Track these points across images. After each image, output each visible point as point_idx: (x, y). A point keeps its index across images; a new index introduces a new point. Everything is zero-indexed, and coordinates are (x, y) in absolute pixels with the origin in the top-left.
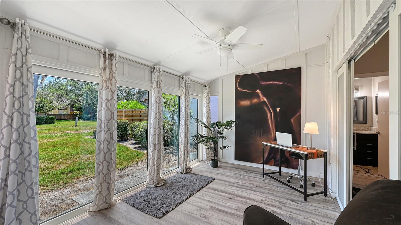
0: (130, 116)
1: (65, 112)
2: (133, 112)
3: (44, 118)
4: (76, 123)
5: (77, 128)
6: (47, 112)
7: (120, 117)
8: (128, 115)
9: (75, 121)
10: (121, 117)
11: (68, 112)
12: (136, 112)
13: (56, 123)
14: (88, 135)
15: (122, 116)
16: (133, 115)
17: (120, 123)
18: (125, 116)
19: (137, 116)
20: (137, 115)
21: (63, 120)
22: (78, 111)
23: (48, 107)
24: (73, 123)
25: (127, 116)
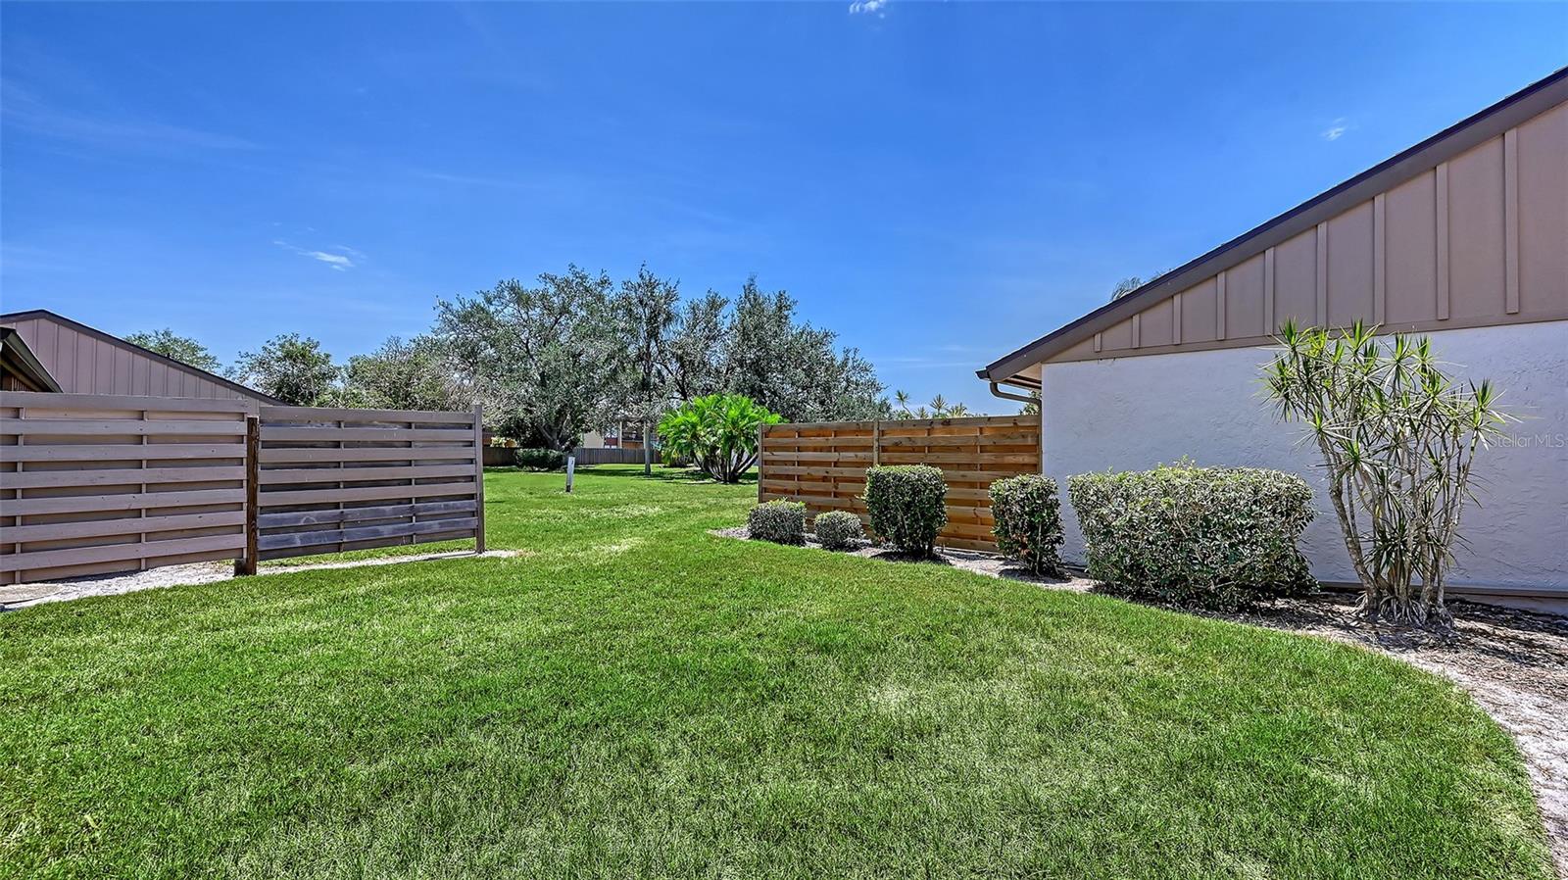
10: (859, 453)
15: (869, 448)
18: (884, 449)
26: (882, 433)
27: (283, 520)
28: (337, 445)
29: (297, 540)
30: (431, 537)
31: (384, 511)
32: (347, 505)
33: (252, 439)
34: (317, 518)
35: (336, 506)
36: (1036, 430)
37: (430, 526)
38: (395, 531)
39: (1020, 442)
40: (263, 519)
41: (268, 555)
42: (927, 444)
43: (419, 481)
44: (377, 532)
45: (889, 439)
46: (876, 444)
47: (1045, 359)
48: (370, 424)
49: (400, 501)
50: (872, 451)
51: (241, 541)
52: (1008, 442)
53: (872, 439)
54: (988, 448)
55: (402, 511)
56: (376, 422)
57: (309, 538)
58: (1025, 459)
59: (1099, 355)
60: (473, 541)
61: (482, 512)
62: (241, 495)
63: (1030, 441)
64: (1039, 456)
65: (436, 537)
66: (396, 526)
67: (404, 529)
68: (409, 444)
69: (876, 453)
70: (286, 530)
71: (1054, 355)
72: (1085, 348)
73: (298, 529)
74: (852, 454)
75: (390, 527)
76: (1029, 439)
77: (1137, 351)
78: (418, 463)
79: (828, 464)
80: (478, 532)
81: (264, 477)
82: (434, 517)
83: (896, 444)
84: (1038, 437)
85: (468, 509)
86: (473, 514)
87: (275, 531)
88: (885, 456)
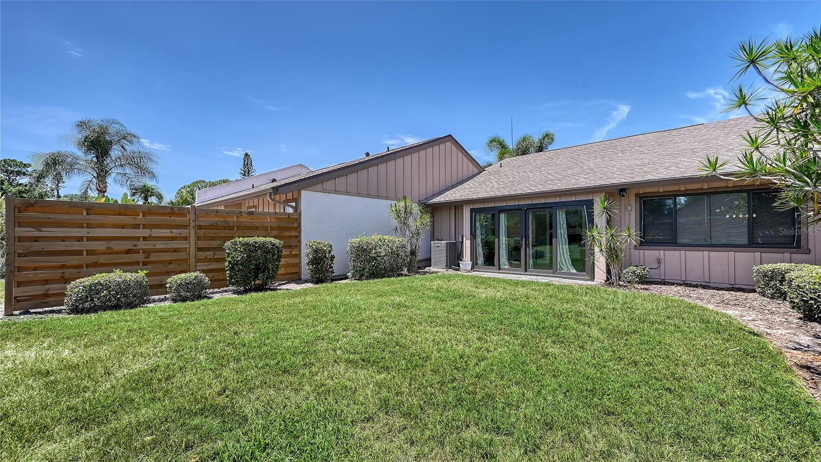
0: (225, 229)
8: (220, 224)
12: (251, 218)
18: (198, 227)
19: (257, 227)
26: (197, 216)
36: (298, 220)
39: (291, 225)
42: (237, 225)
45: (205, 221)
50: (188, 229)
52: (286, 225)
53: (189, 220)
58: (294, 234)
59: (324, 191)
63: (296, 225)
64: (300, 232)
69: (193, 230)
71: (306, 188)
72: (319, 186)
74: (168, 231)
76: (295, 224)
77: (336, 192)
79: (138, 238)
83: (212, 224)
84: (299, 223)
88: (201, 233)
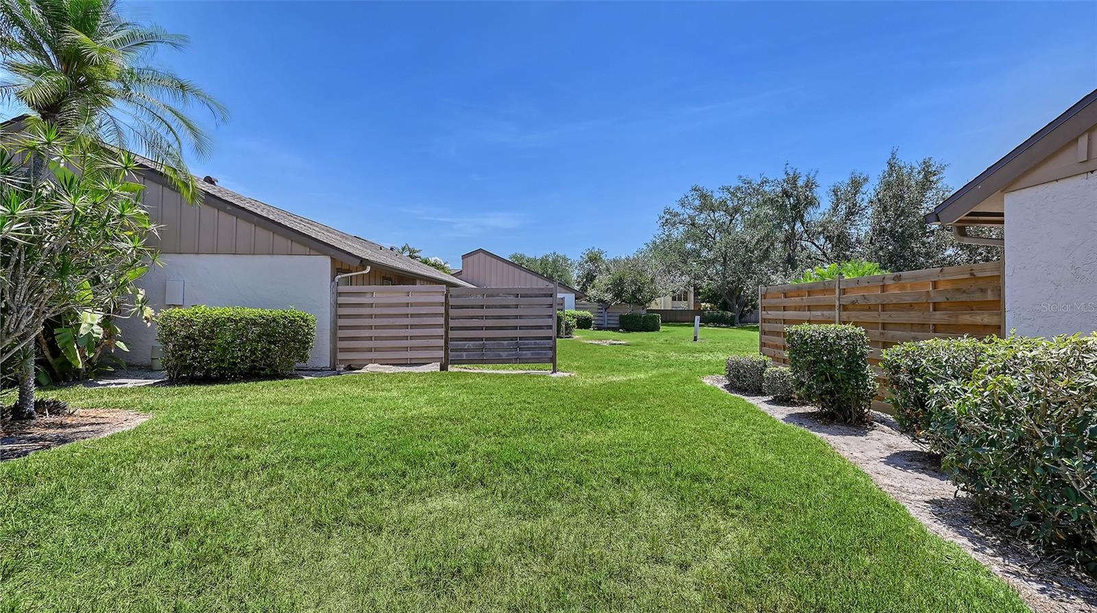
0: (869, 309)
1: (683, 305)
2: (884, 288)
3: (640, 317)
4: (696, 332)
5: (697, 345)
6: (646, 302)
7: (819, 313)
8: (861, 302)
9: (694, 326)
10: (825, 312)
11: (688, 306)
12: (903, 288)
13: (662, 328)
14: (713, 373)
15: (832, 307)
16: (883, 305)
17: (825, 338)
18: (844, 308)
19: (911, 305)
20: (909, 300)
21: (678, 324)
22: (708, 302)
23: (646, 293)
24: (688, 331)
25: (851, 307)
26: (844, 292)
27: (458, 345)
28: (482, 307)
29: (464, 355)
30: (527, 361)
31: (503, 344)
32: (487, 339)
33: (446, 304)
34: (473, 345)
35: (482, 339)
36: (998, 281)
37: (526, 355)
38: (509, 355)
39: (978, 297)
40: (453, 344)
41: (454, 362)
42: (879, 302)
43: (521, 328)
44: (499, 355)
45: (847, 299)
46: (837, 304)
47: (1008, 187)
48: (498, 295)
49: (512, 339)
50: (835, 311)
51: (442, 354)
52: (963, 298)
53: (834, 298)
54: (943, 306)
55: (512, 345)
56: (501, 295)
57: (469, 355)
58: (985, 317)
60: (550, 366)
61: (555, 348)
62: (441, 331)
63: (990, 296)
64: (1001, 314)
65: (530, 361)
66: (510, 353)
67: (513, 355)
68: (517, 306)
69: (837, 312)
70: (461, 350)
71: (1020, 178)
72: (1065, 160)
73: (466, 350)
75: (506, 353)
76: (990, 293)
78: (521, 317)
79: (803, 322)
80: (553, 360)
81: (452, 323)
82: (529, 349)
83: (853, 303)
84: (999, 290)
85: (547, 346)
86: (551, 349)
87: (456, 350)
88: (845, 315)
